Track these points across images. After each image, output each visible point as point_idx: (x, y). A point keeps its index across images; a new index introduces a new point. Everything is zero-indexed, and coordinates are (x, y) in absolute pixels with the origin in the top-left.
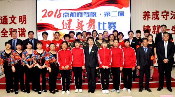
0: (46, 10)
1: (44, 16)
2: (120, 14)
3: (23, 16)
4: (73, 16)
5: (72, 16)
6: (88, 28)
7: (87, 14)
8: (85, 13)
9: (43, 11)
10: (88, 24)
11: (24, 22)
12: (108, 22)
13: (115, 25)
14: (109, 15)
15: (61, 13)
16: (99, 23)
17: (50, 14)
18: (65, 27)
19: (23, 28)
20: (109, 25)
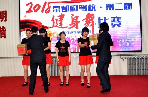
0: (31, 3)
1: (29, 11)
2: (127, 6)
3: (3, 11)
4: (66, 10)
5: (64, 11)
6: (85, 25)
7: (84, 8)
8: (81, 7)
9: (27, 5)
10: (85, 20)
11: (4, 19)
12: (111, 18)
13: (120, 21)
14: (111, 9)
15: (51, 7)
16: (99, 19)
17: (37, 8)
18: (55, 24)
19: (3, 27)
20: (112, 22)
